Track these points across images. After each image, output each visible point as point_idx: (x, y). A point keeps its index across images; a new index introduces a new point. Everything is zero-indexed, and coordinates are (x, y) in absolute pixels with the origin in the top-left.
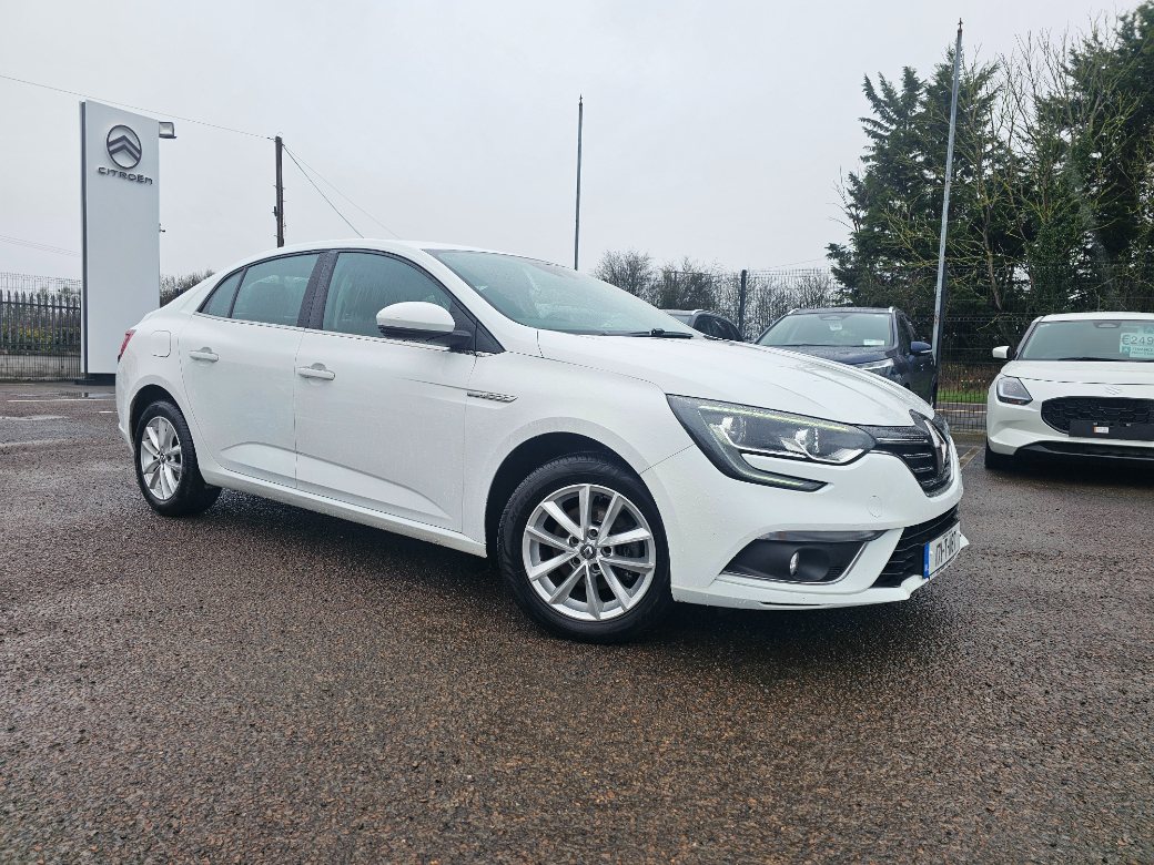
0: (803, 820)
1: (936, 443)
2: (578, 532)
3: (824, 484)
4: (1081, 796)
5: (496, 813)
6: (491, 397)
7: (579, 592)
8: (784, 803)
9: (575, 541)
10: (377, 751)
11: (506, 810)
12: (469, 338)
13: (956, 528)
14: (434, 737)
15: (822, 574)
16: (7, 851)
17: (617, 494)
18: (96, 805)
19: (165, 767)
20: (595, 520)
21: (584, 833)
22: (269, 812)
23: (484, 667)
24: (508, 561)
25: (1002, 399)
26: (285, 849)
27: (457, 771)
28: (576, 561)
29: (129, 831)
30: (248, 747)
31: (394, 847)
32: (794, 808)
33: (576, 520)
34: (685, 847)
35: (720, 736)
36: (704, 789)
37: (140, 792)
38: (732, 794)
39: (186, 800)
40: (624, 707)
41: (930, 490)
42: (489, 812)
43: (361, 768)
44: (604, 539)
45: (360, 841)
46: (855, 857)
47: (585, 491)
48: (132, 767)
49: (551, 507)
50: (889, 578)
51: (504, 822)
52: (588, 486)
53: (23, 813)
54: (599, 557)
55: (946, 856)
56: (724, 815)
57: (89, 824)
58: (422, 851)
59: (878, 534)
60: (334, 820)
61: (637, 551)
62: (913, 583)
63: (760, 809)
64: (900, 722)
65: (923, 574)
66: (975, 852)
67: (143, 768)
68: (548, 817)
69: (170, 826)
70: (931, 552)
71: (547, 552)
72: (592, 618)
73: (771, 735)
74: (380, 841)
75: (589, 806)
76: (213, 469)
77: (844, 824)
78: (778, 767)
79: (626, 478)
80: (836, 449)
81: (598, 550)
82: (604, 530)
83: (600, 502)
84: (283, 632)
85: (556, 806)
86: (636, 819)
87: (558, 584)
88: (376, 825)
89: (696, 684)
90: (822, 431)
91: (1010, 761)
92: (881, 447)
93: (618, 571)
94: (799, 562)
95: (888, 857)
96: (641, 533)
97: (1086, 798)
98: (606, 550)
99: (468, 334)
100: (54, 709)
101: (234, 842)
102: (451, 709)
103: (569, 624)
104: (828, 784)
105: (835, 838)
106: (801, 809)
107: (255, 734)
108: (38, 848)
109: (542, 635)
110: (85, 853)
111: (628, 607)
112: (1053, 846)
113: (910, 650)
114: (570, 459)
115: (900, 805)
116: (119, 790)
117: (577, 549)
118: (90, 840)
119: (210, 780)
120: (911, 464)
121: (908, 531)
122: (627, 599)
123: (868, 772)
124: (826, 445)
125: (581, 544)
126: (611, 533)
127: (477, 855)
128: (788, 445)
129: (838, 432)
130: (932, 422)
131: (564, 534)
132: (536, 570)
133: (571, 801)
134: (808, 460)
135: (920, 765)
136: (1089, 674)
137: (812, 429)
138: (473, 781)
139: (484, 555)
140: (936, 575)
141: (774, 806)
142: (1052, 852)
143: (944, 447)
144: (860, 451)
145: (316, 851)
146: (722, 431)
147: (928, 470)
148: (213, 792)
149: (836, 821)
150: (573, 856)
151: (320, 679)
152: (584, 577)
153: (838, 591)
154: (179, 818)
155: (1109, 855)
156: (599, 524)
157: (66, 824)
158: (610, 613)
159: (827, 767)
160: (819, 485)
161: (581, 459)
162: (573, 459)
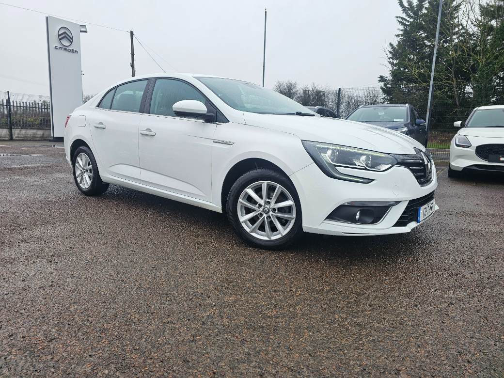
0: (359, 325)
1: (426, 162)
2: (262, 202)
3: (373, 180)
4: (485, 317)
5: (225, 318)
6: (223, 143)
7: (262, 228)
8: (350, 317)
9: (260, 206)
10: (175, 292)
11: (229, 317)
12: (213, 116)
13: (433, 201)
14: (199, 287)
15: (371, 221)
16: (22, 329)
17: (279, 185)
18: (58, 311)
19: (86, 297)
20: (269, 197)
21: (262, 327)
22: (129, 316)
23: (221, 259)
24: (231, 214)
25: (457, 145)
26: (136, 330)
27: (208, 301)
28: (261, 214)
29: (71, 322)
30: (121, 290)
31: (181, 331)
32: (355, 319)
33: (261, 197)
34: (306, 334)
35: (323, 289)
36: (316, 311)
37: (76, 307)
38: (328, 313)
39: (95, 310)
40: (281, 276)
41: (422, 184)
42: (222, 318)
43: (168, 299)
44: (273, 205)
45: (167, 328)
46: (382, 340)
47: (265, 184)
48: (73, 297)
49: (250, 191)
50: (401, 222)
51: (228, 322)
52: (266, 182)
53: (28, 314)
54: (271, 213)
55: (422, 341)
56: (324, 322)
57: (55, 319)
58: (193, 333)
59: (397, 203)
60: (156, 320)
61: (287, 210)
62: (413, 225)
63: (340, 320)
64: (404, 285)
65: (417, 221)
66: (436, 339)
67: (77, 297)
68: (247, 320)
69: (88, 321)
70: (421, 211)
71: (248, 211)
72: (267, 239)
73: (346, 289)
74: (175, 328)
75: (265, 317)
76: (106, 175)
77: (377, 327)
78: (348, 302)
79: (283, 178)
80: (379, 164)
81: (271, 210)
82: (273, 201)
83: (271, 189)
84: (135, 243)
85: (251, 316)
86: (285, 322)
87: (253, 225)
88: (174, 322)
89: (313, 267)
90: (372, 156)
91: (454, 302)
92: (399, 164)
93: (279, 219)
94: (360, 215)
95: (397, 341)
96: (290, 203)
97: (488, 318)
98: (274, 210)
99: (213, 114)
100: (41, 273)
101: (114, 327)
102: (206, 276)
103: (258, 241)
104: (371, 310)
105: (373, 332)
106: (358, 320)
107: (123, 284)
108: (34, 328)
109: (246, 246)
110: (53, 330)
111: (284, 234)
112: (472, 338)
113: (410, 255)
115: (403, 319)
116: (67, 306)
117: (261, 209)
118: (55, 325)
119: (104, 303)
120: (413, 171)
121: (411, 202)
122: (283, 231)
123: (389, 305)
124: (374, 163)
125: (263, 207)
126: (276, 202)
127: (217, 335)
128: (357, 163)
129: (380, 157)
130: (424, 153)
131: (255, 203)
132: (243, 218)
133: (257, 314)
134: (366, 169)
135: (413, 303)
136: (492, 266)
137: (368, 155)
138: (215, 305)
139: (221, 212)
140: (423, 221)
141: (346, 319)
142: (471, 340)
143: (429, 164)
144: (390, 165)
145: (148, 332)
146: (327, 157)
147: (421, 174)
148: (106, 307)
149: (374, 325)
150: (258, 337)
151: (151, 263)
152: (264, 221)
153: (378, 228)
154: (92, 317)
155: (498, 343)
156: (271, 199)
157: (46, 318)
158: (275, 237)
159: (370, 303)
160: (371, 181)
161: (262, 170)
162: (259, 170)
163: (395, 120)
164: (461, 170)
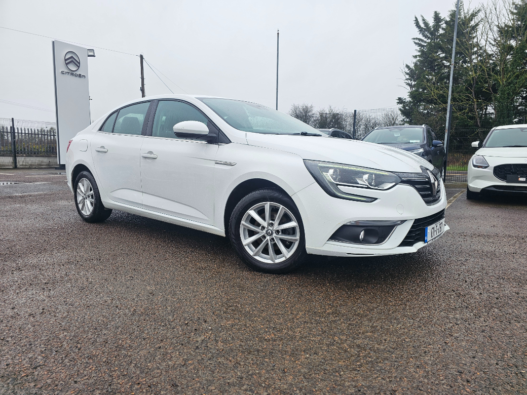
0: (358, 346)
1: (432, 181)
2: (265, 224)
3: (376, 199)
4: (490, 337)
5: (220, 342)
6: (226, 164)
7: (265, 251)
8: (350, 339)
9: (263, 228)
10: (170, 317)
11: (225, 341)
12: (215, 137)
13: (443, 221)
14: (196, 312)
15: (375, 240)
16: (6, 356)
17: (282, 206)
18: (46, 338)
19: (77, 324)
20: (272, 218)
21: (258, 351)
22: (120, 341)
23: (222, 283)
24: (234, 237)
25: (475, 166)
26: (125, 356)
27: (205, 325)
28: (264, 237)
29: (59, 349)
30: (114, 316)
31: (173, 356)
32: (355, 341)
33: (264, 219)
34: (303, 357)
35: (325, 312)
36: (315, 333)
37: (65, 334)
38: (327, 336)
39: (85, 337)
40: (283, 300)
41: (428, 203)
42: (217, 341)
43: (163, 324)
44: (276, 227)
45: (158, 353)
46: (380, 361)
47: (267, 205)
48: (63, 324)
49: (252, 213)
50: (406, 242)
51: (223, 346)
52: (269, 203)
53: (15, 341)
54: (274, 235)
55: (422, 361)
56: (323, 344)
57: (42, 346)
58: (185, 357)
59: (403, 222)
60: (148, 345)
61: (291, 232)
62: (419, 245)
63: (339, 342)
64: (409, 306)
65: (425, 241)
66: (436, 360)
67: (68, 324)
68: (243, 344)
69: (77, 347)
70: (428, 231)
71: (251, 233)
72: (272, 262)
73: (348, 311)
74: (167, 353)
75: (262, 340)
76: (108, 201)
77: (377, 348)
78: (350, 324)
79: (286, 199)
80: (383, 183)
81: (274, 232)
82: (276, 223)
83: (274, 210)
84: (135, 269)
85: (247, 340)
86: (282, 345)
87: (256, 248)
88: (166, 347)
89: (317, 290)
90: (375, 175)
91: (459, 322)
92: (403, 182)
93: (283, 241)
94: (365, 235)
95: (396, 361)
96: (293, 224)
97: (493, 338)
98: (278, 232)
99: (215, 135)
100: (32, 300)
101: (103, 353)
102: (206, 300)
103: (261, 265)
104: (372, 332)
105: (372, 353)
106: (358, 342)
107: (117, 310)
108: (20, 355)
109: (250, 270)
110: (39, 357)
111: (288, 257)
112: (474, 357)
113: (418, 276)
114: (260, 191)
115: (405, 340)
116: (56, 333)
117: (264, 231)
118: (42, 352)
119: (96, 329)
120: (418, 190)
121: (417, 221)
122: (287, 254)
123: (391, 327)
124: (378, 181)
125: (266, 229)
126: (280, 224)
127: (209, 359)
128: (359, 182)
129: (383, 175)
130: (431, 172)
131: (258, 225)
132: (246, 241)
133: (254, 338)
134: (368, 188)
135: (416, 324)
136: (502, 286)
137: (371, 174)
138: (211, 329)
139: (224, 235)
140: (431, 241)
141: (346, 340)
142: (472, 360)
143: (436, 183)
144: (394, 184)
145: (139, 357)
146: (329, 176)
147: (428, 193)
148: (97, 333)
149: (373, 347)
150: (252, 360)
151: (148, 288)
152: (267, 244)
153: (383, 248)
154: (81, 344)
155: (500, 362)
156: (274, 220)
157: (33, 346)
158: (279, 260)
159: (373, 324)
160: (373, 199)
161: (265, 191)
162: (262, 191)
164: (479, 191)
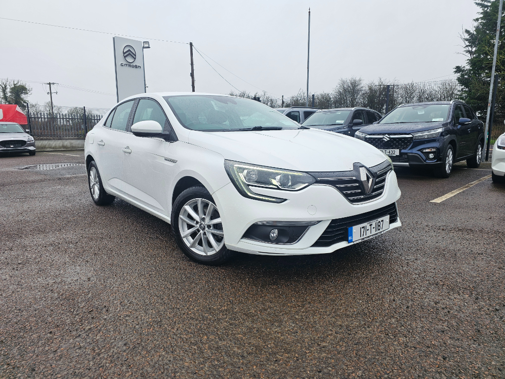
2: (198, 219)
3: (286, 200)
6: (171, 161)
7: (200, 243)
9: (197, 223)
12: (169, 136)
15: (286, 240)
17: (211, 203)
20: (204, 213)
25: (499, 147)
28: (198, 230)
30: (43, 298)
41: (357, 201)
44: (207, 221)
47: (199, 201)
49: (188, 208)
50: (322, 241)
52: (200, 199)
54: (207, 229)
59: (318, 222)
65: (349, 241)
70: (355, 230)
72: (204, 254)
76: (108, 189)
82: (207, 217)
84: (96, 254)
87: (193, 238)
92: (319, 182)
93: (213, 235)
98: (209, 227)
103: (196, 256)
111: (217, 251)
114: (193, 188)
117: (198, 225)
122: (216, 248)
125: (199, 224)
126: (210, 219)
129: (298, 176)
131: (193, 219)
132: (185, 232)
134: (278, 189)
137: (283, 175)
139: (170, 223)
143: (372, 180)
144: (307, 184)
146: (242, 177)
147: (355, 192)
152: (201, 239)
153: (293, 248)
156: (205, 215)
158: (211, 253)
160: (282, 200)
161: (196, 187)
163: (433, 120)
164: (503, 175)
